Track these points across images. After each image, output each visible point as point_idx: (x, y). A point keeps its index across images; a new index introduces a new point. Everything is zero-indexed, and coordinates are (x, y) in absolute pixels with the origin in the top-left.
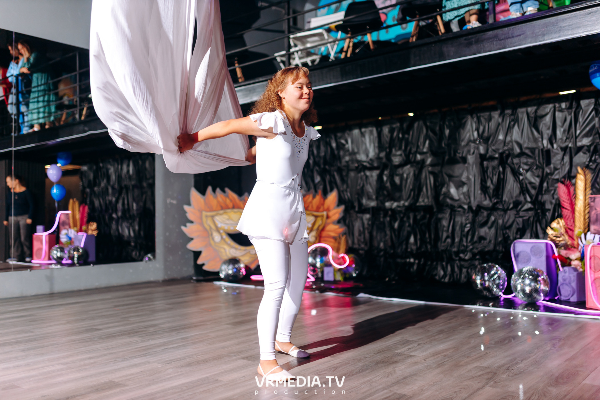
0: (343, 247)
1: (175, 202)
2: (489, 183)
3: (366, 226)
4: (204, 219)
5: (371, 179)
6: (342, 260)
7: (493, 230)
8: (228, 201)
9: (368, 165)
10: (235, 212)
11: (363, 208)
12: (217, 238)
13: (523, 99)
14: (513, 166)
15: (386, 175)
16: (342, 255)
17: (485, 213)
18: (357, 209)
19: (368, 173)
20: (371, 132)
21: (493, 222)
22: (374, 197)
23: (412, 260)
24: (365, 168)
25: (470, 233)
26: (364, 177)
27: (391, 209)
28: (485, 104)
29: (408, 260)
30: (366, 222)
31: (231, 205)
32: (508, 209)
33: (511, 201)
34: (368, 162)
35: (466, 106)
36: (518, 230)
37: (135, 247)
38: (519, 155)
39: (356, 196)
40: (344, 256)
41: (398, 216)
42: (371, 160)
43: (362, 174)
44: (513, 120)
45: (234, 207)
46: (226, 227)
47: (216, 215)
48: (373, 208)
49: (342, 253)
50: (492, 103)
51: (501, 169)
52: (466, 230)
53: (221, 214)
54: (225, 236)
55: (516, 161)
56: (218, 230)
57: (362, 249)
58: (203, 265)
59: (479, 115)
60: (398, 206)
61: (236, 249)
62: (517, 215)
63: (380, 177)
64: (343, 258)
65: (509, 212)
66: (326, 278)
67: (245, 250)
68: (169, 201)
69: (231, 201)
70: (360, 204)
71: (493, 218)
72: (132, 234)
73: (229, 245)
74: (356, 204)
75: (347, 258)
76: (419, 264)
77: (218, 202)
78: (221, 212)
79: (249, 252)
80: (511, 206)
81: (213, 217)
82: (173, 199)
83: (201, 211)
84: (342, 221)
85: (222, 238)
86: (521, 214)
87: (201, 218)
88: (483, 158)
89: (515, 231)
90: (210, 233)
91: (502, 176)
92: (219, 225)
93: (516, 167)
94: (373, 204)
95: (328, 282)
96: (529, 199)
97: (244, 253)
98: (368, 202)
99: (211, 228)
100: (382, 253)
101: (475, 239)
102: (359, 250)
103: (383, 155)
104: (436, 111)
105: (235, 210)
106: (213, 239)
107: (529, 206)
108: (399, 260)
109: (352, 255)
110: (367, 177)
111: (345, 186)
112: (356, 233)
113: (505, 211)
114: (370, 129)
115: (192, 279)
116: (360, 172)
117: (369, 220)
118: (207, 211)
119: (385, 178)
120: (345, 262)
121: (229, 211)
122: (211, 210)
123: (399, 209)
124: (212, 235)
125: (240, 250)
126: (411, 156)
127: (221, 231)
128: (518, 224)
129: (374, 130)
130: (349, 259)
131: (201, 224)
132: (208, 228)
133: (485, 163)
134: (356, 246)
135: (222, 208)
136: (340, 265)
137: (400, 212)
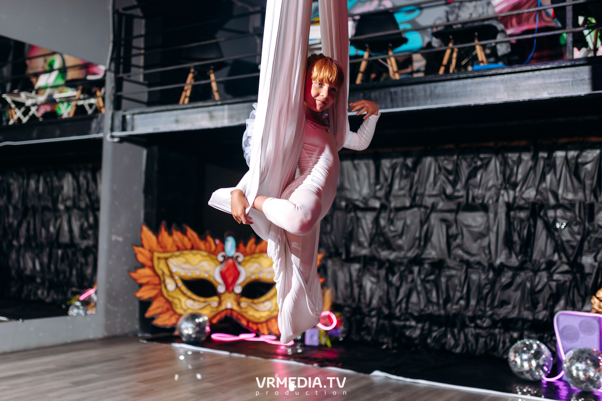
0: (328, 304)
1: (120, 239)
2: (516, 238)
3: (354, 277)
4: (156, 261)
5: (363, 222)
6: (327, 319)
7: (519, 294)
8: (186, 240)
9: (361, 205)
10: (194, 254)
11: (352, 256)
12: (171, 285)
13: (563, 141)
14: (546, 219)
15: (384, 218)
16: (326, 313)
17: (510, 274)
18: (344, 257)
19: (360, 214)
20: (367, 167)
21: (520, 285)
22: (366, 244)
23: (413, 323)
24: (357, 208)
25: (490, 295)
26: (354, 219)
27: (388, 260)
28: (515, 143)
29: (408, 323)
30: (354, 274)
31: (189, 246)
32: (539, 270)
33: (542, 260)
34: (362, 202)
35: (492, 144)
36: (551, 296)
37: (43, 283)
38: (555, 208)
39: (343, 241)
40: (330, 315)
41: (396, 269)
42: (364, 198)
43: (352, 214)
44: (548, 165)
45: (193, 248)
46: (183, 273)
47: (171, 257)
48: (365, 257)
49: (327, 310)
50: (523, 143)
51: (532, 222)
52: (485, 291)
53: (177, 256)
54: (180, 284)
55: (551, 213)
56: (172, 275)
57: (349, 306)
58: (152, 319)
59: (506, 155)
60: (397, 258)
61: (194, 300)
62: (550, 277)
63: (376, 221)
64: (329, 317)
65: (540, 274)
66: (308, 342)
67: (205, 302)
68: (114, 238)
69: (190, 240)
70: (348, 251)
71: (519, 280)
72: (38, 267)
73: (184, 294)
74: (342, 250)
75: (333, 317)
76: (422, 329)
77: (174, 241)
78: (177, 253)
79: (210, 304)
80: (543, 266)
81: (166, 259)
82: (118, 235)
83: (151, 251)
84: (322, 271)
85: (177, 286)
86: (556, 277)
87: (152, 260)
88: (510, 207)
89: (547, 297)
90: (162, 279)
91: (532, 230)
92: (174, 270)
93: (551, 220)
94: (364, 252)
95: (312, 347)
96: (564, 259)
97: (203, 305)
98: (358, 250)
99: (163, 273)
100: (373, 313)
101: (496, 303)
102: (345, 306)
103: (381, 194)
104: (452, 146)
105: (195, 252)
106: (166, 287)
107: (565, 267)
108: (396, 323)
109: (338, 314)
110: (358, 219)
111: (329, 227)
112: (341, 286)
113: (536, 272)
114: (366, 161)
115: (136, 336)
116: (349, 212)
117: (359, 270)
118: (159, 252)
119: (382, 222)
120: (331, 323)
121: (186, 252)
122: (165, 251)
123: (399, 261)
124: (164, 281)
125: (199, 301)
126: (417, 198)
127: (177, 278)
128: (551, 288)
129: (371, 163)
130: (337, 318)
131: (152, 268)
132: (160, 272)
133: (512, 213)
134: (340, 301)
135: (179, 249)
136: (326, 325)
137: (401, 264)
